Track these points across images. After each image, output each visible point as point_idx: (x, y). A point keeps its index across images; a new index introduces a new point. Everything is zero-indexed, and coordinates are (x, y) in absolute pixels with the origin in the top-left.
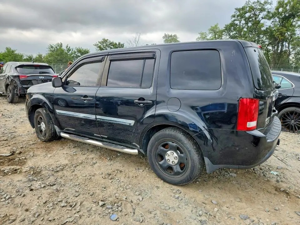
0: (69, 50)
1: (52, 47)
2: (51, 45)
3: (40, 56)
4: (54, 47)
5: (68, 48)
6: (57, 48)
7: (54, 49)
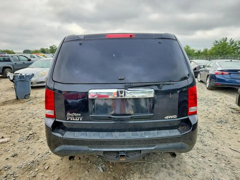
0: (232, 43)
1: (217, 42)
2: (216, 41)
3: (206, 50)
4: (219, 41)
5: (232, 41)
6: (221, 42)
7: (218, 44)
